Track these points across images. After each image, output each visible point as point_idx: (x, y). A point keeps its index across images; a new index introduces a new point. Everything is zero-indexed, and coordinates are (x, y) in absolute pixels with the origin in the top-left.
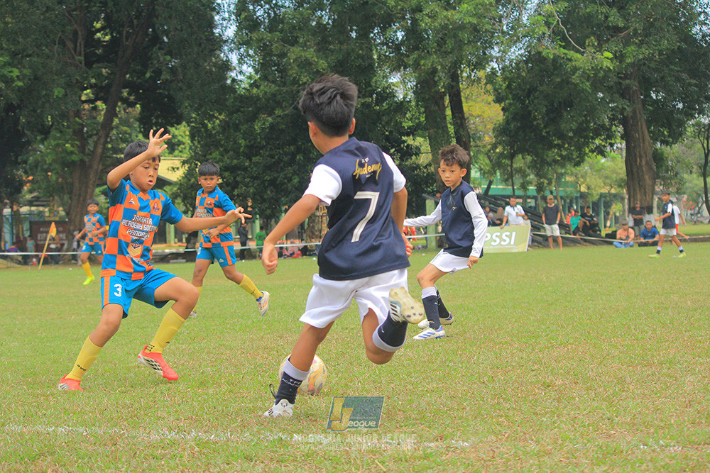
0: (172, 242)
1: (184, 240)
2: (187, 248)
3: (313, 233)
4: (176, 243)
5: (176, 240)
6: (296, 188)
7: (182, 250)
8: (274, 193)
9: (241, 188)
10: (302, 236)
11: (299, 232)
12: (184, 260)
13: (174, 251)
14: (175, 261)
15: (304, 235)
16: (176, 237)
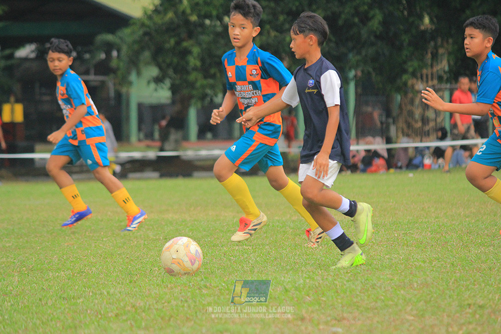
0: (134, 138)
1: (157, 135)
2: (162, 150)
3: (409, 126)
4: (140, 140)
5: (142, 136)
6: (376, 37)
7: (152, 154)
8: (332, 45)
9: (269, 33)
10: (388, 129)
11: (382, 123)
12: (156, 174)
13: (137, 155)
14: (138, 175)
15: (393, 130)
16: (140, 129)
